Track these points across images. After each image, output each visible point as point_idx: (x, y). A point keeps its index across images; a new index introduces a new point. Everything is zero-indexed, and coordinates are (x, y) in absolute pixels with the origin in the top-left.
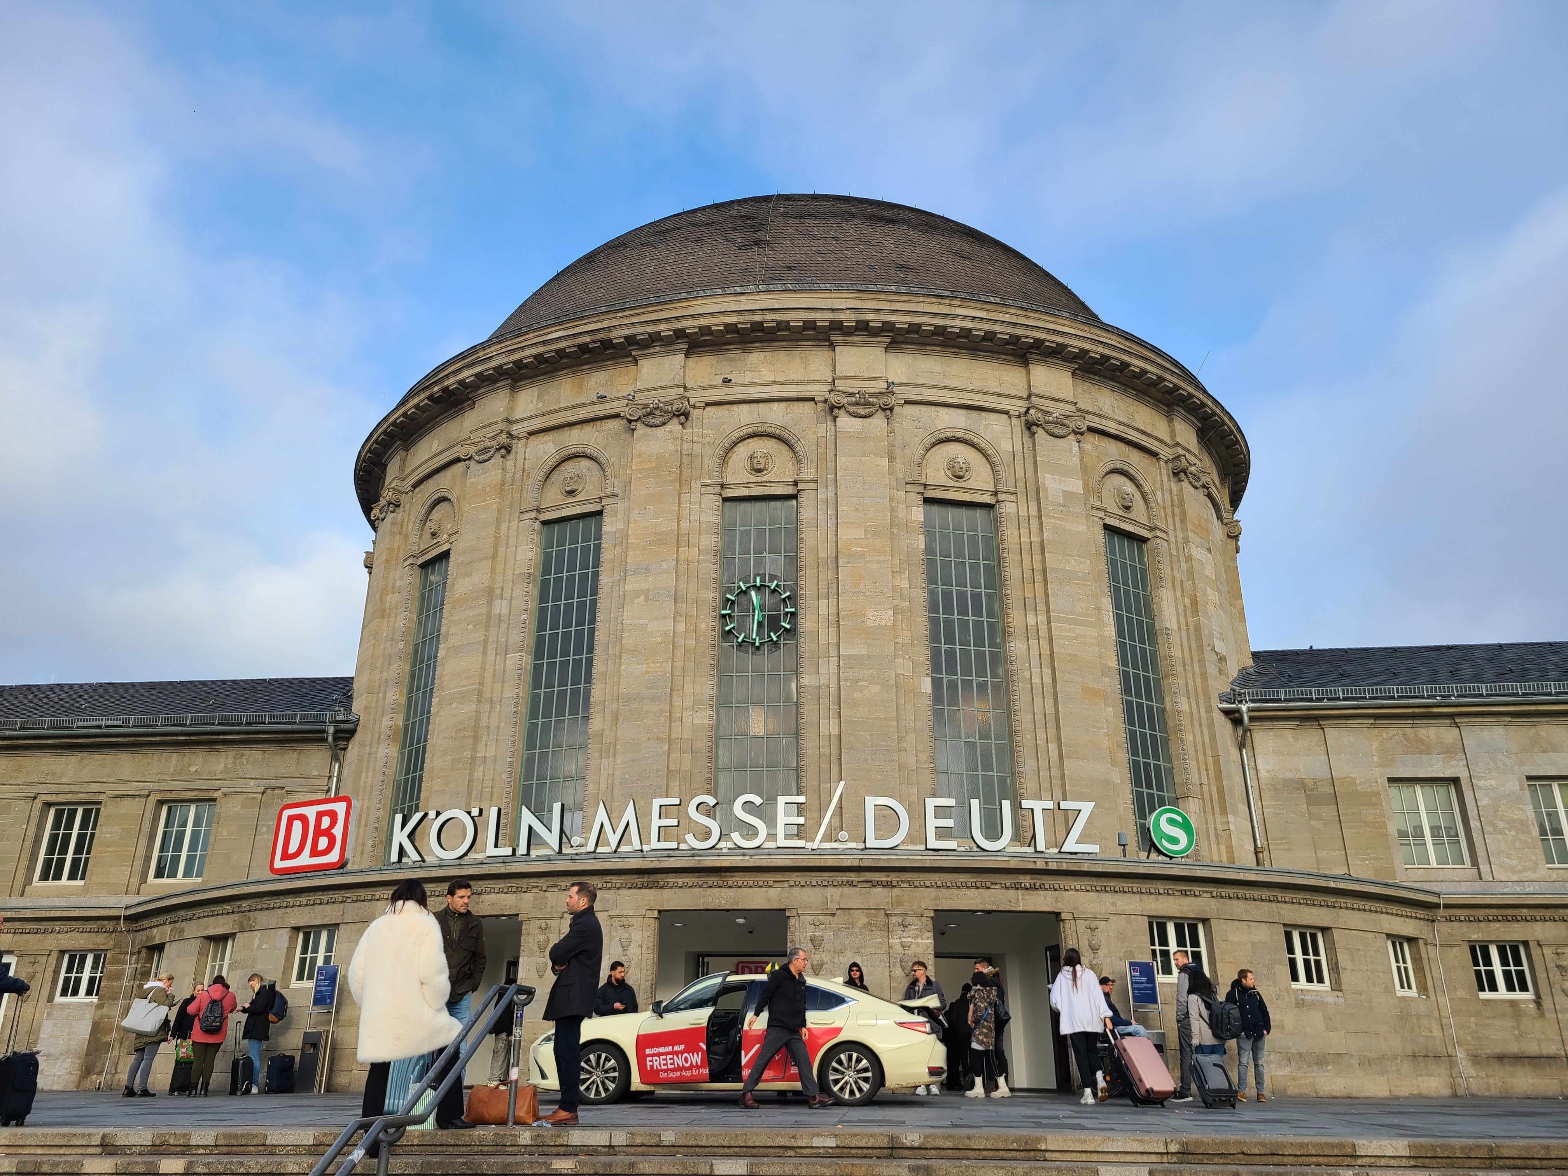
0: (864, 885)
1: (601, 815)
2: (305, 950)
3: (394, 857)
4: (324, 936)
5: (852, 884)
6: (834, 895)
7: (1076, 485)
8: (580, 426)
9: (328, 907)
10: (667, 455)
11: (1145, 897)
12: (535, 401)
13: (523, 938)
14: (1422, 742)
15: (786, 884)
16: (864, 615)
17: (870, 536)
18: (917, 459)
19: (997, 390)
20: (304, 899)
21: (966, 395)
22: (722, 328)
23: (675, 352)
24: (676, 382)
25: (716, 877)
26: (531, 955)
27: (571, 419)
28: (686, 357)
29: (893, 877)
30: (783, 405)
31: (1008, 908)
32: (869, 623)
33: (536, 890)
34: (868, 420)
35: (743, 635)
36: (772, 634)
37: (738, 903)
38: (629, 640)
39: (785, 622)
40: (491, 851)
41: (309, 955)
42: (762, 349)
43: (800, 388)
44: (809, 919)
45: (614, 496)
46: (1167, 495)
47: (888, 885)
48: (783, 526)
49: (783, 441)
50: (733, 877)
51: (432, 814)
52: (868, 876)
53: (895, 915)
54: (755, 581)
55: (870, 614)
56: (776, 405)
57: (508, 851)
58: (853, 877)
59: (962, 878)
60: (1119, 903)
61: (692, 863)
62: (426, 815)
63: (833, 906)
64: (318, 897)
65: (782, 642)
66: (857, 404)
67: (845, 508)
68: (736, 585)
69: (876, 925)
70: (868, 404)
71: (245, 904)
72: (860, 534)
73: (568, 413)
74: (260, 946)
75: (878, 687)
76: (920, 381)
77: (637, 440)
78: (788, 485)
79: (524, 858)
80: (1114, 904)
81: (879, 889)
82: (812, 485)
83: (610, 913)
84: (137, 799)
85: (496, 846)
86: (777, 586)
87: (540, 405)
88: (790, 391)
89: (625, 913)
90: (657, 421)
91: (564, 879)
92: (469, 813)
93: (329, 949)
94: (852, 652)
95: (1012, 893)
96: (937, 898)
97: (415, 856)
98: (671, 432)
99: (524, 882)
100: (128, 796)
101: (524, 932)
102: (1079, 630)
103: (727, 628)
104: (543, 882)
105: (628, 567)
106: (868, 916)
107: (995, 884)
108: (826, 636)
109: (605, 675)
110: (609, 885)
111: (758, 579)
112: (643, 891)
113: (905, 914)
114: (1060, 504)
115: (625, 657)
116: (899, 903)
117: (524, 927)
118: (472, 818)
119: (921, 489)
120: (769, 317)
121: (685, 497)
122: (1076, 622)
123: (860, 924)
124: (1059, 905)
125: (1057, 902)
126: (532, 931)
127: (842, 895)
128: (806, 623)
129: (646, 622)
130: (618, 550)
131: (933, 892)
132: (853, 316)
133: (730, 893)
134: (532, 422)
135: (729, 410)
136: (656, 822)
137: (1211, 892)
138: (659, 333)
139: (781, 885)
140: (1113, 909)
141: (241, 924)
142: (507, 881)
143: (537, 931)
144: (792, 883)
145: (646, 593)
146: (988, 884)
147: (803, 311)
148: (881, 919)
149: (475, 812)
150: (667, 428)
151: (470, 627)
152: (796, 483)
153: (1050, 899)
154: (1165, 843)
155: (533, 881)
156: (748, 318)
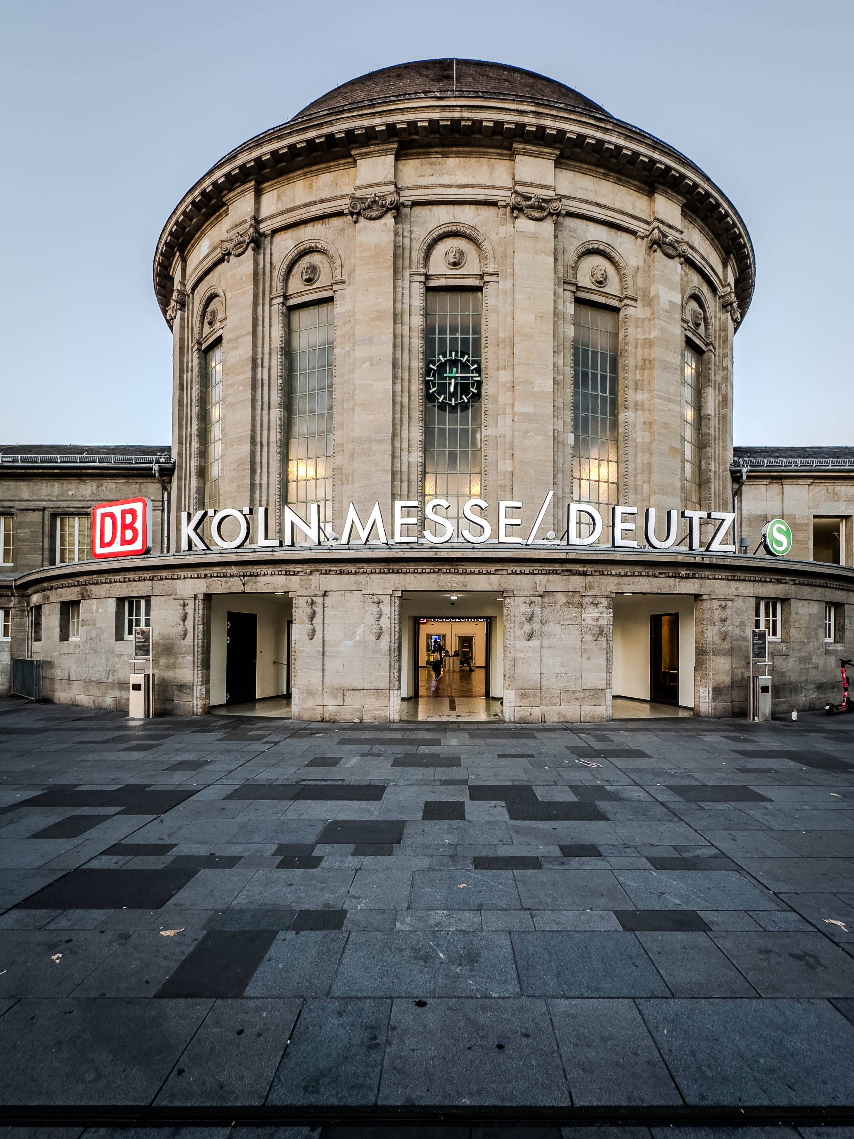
0: (566, 573)
1: (352, 515)
2: (131, 614)
3: (185, 546)
4: (143, 603)
5: (555, 573)
6: (543, 582)
7: (677, 299)
8: (312, 224)
9: (140, 583)
10: (383, 245)
11: (756, 584)
12: (275, 203)
13: (293, 610)
14: (836, 494)
15: (505, 572)
16: (533, 383)
17: (538, 320)
18: (571, 263)
19: (631, 212)
20: (122, 577)
21: (610, 213)
22: (426, 124)
23: (386, 152)
24: (388, 180)
25: (448, 565)
26: (302, 622)
27: (304, 216)
28: (397, 159)
29: (588, 568)
30: (473, 207)
31: (668, 591)
32: (536, 389)
33: (301, 574)
34: (540, 223)
35: (443, 396)
36: (464, 396)
37: (466, 586)
38: (359, 397)
39: (473, 387)
40: (262, 542)
41: (134, 618)
42: (458, 154)
43: (487, 192)
44: (522, 599)
45: (342, 282)
46: (718, 322)
47: (584, 574)
48: (471, 314)
49: (472, 241)
50: (462, 565)
51: (211, 512)
52: (569, 567)
53: (588, 596)
54: (451, 355)
55: (538, 381)
56: (467, 207)
57: (277, 543)
58: (557, 567)
59: (638, 570)
60: (740, 588)
61: (430, 554)
62: (206, 514)
63: (541, 590)
64: (132, 575)
65: (470, 404)
66: (531, 207)
67: (521, 296)
68: (437, 359)
69: (572, 604)
70: (541, 209)
71: (81, 579)
72: (531, 318)
73: (302, 211)
74: (97, 611)
75: (541, 437)
76: (579, 196)
77: (359, 232)
78: (476, 278)
79: (289, 548)
80: (737, 589)
81: (577, 577)
82: (494, 278)
83: (363, 592)
84: (37, 512)
85: (266, 538)
86: (467, 360)
87: (279, 205)
88: (480, 194)
89: (375, 592)
90: (374, 214)
91: (323, 565)
92: (241, 511)
93: (148, 613)
94: (524, 410)
95: (671, 581)
96: (619, 584)
97: (201, 546)
98: (385, 224)
99: (291, 568)
100: (31, 510)
101: (294, 605)
102: (671, 406)
103: (431, 391)
104: (307, 568)
105: (356, 339)
106: (567, 596)
107: (660, 573)
108: (505, 398)
109: (342, 424)
110: (361, 571)
111: (453, 353)
112: (389, 575)
113: (596, 596)
114: (667, 311)
115: (357, 409)
116: (591, 587)
117: (294, 602)
118: (244, 515)
119: (573, 288)
120: (466, 115)
121: (399, 283)
122: (669, 400)
123: (560, 603)
124: (702, 589)
125: (701, 587)
126: (300, 605)
127: (548, 581)
128: (488, 389)
129: (371, 382)
130: (348, 327)
131: (616, 580)
132: (534, 121)
133: (460, 578)
134: (275, 220)
135: (430, 210)
136: (399, 521)
137: (794, 581)
138: (374, 127)
139: (501, 572)
140: (736, 593)
141: (82, 594)
142: (278, 566)
143: (305, 605)
144: (510, 571)
145: (370, 359)
146: (657, 574)
147: (495, 111)
148: (577, 599)
149: (246, 511)
150: (382, 221)
151: (241, 388)
152: (481, 277)
153: (697, 585)
154: (775, 546)
155: (298, 567)
156: (448, 115)
